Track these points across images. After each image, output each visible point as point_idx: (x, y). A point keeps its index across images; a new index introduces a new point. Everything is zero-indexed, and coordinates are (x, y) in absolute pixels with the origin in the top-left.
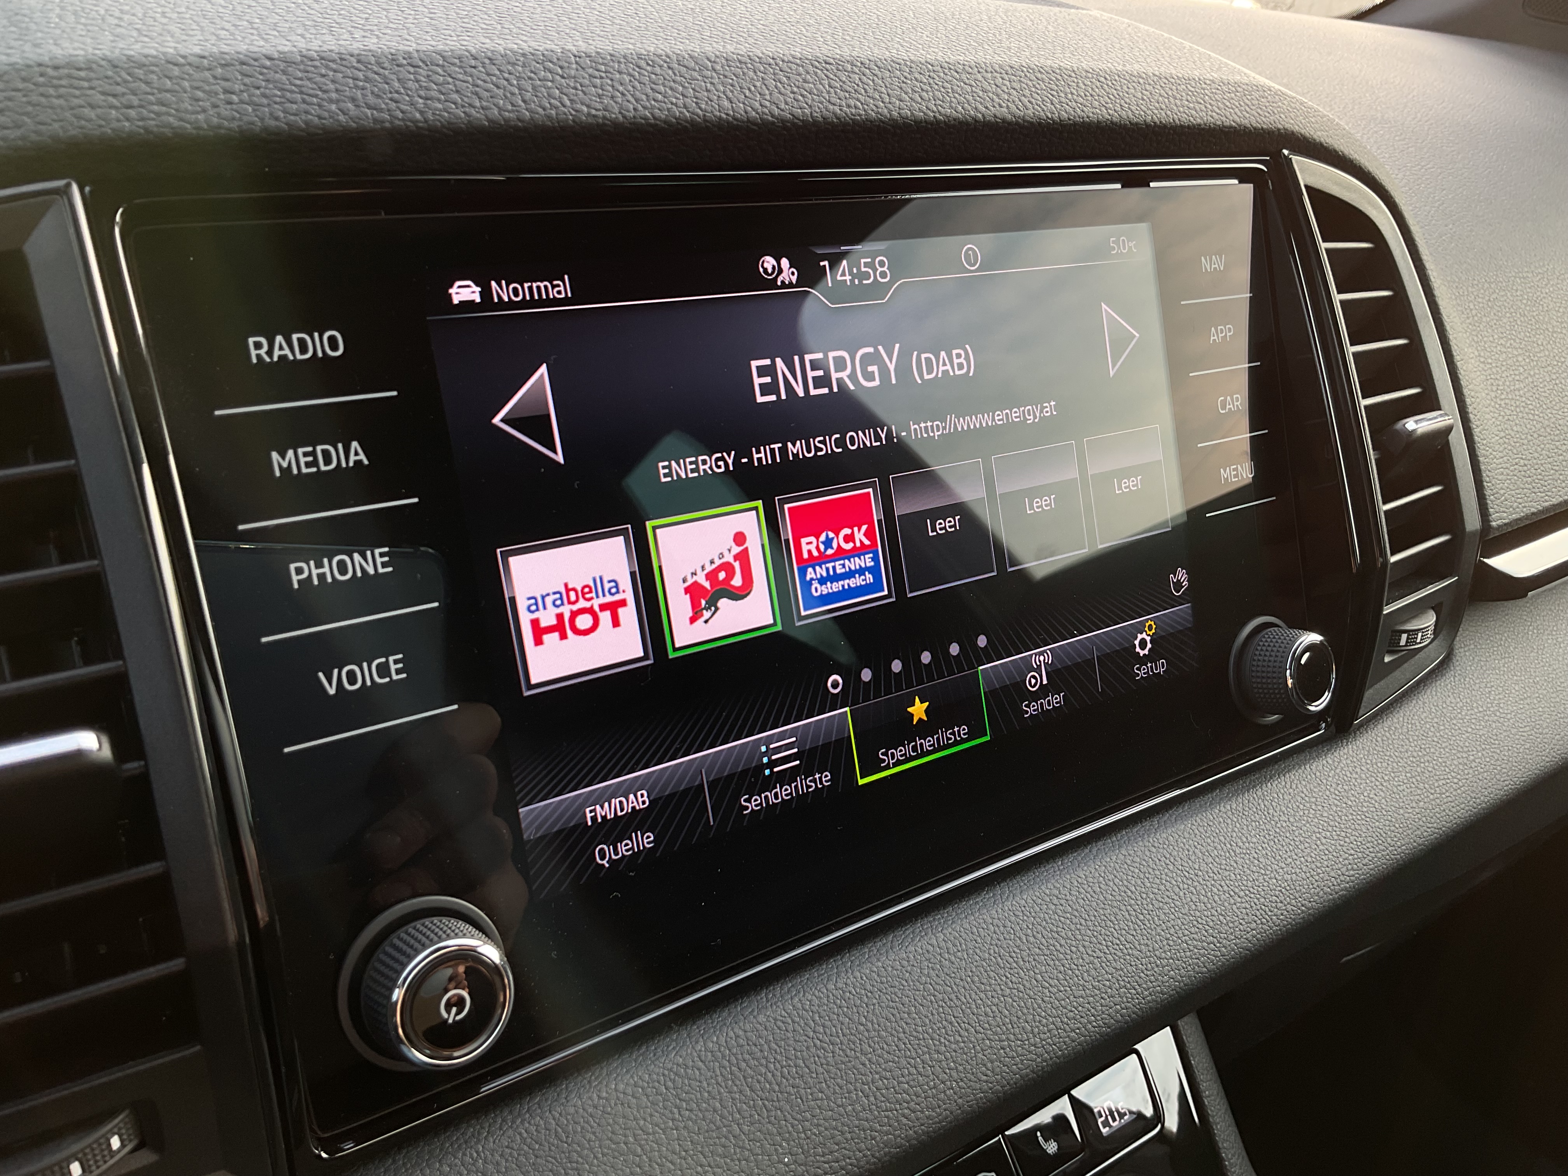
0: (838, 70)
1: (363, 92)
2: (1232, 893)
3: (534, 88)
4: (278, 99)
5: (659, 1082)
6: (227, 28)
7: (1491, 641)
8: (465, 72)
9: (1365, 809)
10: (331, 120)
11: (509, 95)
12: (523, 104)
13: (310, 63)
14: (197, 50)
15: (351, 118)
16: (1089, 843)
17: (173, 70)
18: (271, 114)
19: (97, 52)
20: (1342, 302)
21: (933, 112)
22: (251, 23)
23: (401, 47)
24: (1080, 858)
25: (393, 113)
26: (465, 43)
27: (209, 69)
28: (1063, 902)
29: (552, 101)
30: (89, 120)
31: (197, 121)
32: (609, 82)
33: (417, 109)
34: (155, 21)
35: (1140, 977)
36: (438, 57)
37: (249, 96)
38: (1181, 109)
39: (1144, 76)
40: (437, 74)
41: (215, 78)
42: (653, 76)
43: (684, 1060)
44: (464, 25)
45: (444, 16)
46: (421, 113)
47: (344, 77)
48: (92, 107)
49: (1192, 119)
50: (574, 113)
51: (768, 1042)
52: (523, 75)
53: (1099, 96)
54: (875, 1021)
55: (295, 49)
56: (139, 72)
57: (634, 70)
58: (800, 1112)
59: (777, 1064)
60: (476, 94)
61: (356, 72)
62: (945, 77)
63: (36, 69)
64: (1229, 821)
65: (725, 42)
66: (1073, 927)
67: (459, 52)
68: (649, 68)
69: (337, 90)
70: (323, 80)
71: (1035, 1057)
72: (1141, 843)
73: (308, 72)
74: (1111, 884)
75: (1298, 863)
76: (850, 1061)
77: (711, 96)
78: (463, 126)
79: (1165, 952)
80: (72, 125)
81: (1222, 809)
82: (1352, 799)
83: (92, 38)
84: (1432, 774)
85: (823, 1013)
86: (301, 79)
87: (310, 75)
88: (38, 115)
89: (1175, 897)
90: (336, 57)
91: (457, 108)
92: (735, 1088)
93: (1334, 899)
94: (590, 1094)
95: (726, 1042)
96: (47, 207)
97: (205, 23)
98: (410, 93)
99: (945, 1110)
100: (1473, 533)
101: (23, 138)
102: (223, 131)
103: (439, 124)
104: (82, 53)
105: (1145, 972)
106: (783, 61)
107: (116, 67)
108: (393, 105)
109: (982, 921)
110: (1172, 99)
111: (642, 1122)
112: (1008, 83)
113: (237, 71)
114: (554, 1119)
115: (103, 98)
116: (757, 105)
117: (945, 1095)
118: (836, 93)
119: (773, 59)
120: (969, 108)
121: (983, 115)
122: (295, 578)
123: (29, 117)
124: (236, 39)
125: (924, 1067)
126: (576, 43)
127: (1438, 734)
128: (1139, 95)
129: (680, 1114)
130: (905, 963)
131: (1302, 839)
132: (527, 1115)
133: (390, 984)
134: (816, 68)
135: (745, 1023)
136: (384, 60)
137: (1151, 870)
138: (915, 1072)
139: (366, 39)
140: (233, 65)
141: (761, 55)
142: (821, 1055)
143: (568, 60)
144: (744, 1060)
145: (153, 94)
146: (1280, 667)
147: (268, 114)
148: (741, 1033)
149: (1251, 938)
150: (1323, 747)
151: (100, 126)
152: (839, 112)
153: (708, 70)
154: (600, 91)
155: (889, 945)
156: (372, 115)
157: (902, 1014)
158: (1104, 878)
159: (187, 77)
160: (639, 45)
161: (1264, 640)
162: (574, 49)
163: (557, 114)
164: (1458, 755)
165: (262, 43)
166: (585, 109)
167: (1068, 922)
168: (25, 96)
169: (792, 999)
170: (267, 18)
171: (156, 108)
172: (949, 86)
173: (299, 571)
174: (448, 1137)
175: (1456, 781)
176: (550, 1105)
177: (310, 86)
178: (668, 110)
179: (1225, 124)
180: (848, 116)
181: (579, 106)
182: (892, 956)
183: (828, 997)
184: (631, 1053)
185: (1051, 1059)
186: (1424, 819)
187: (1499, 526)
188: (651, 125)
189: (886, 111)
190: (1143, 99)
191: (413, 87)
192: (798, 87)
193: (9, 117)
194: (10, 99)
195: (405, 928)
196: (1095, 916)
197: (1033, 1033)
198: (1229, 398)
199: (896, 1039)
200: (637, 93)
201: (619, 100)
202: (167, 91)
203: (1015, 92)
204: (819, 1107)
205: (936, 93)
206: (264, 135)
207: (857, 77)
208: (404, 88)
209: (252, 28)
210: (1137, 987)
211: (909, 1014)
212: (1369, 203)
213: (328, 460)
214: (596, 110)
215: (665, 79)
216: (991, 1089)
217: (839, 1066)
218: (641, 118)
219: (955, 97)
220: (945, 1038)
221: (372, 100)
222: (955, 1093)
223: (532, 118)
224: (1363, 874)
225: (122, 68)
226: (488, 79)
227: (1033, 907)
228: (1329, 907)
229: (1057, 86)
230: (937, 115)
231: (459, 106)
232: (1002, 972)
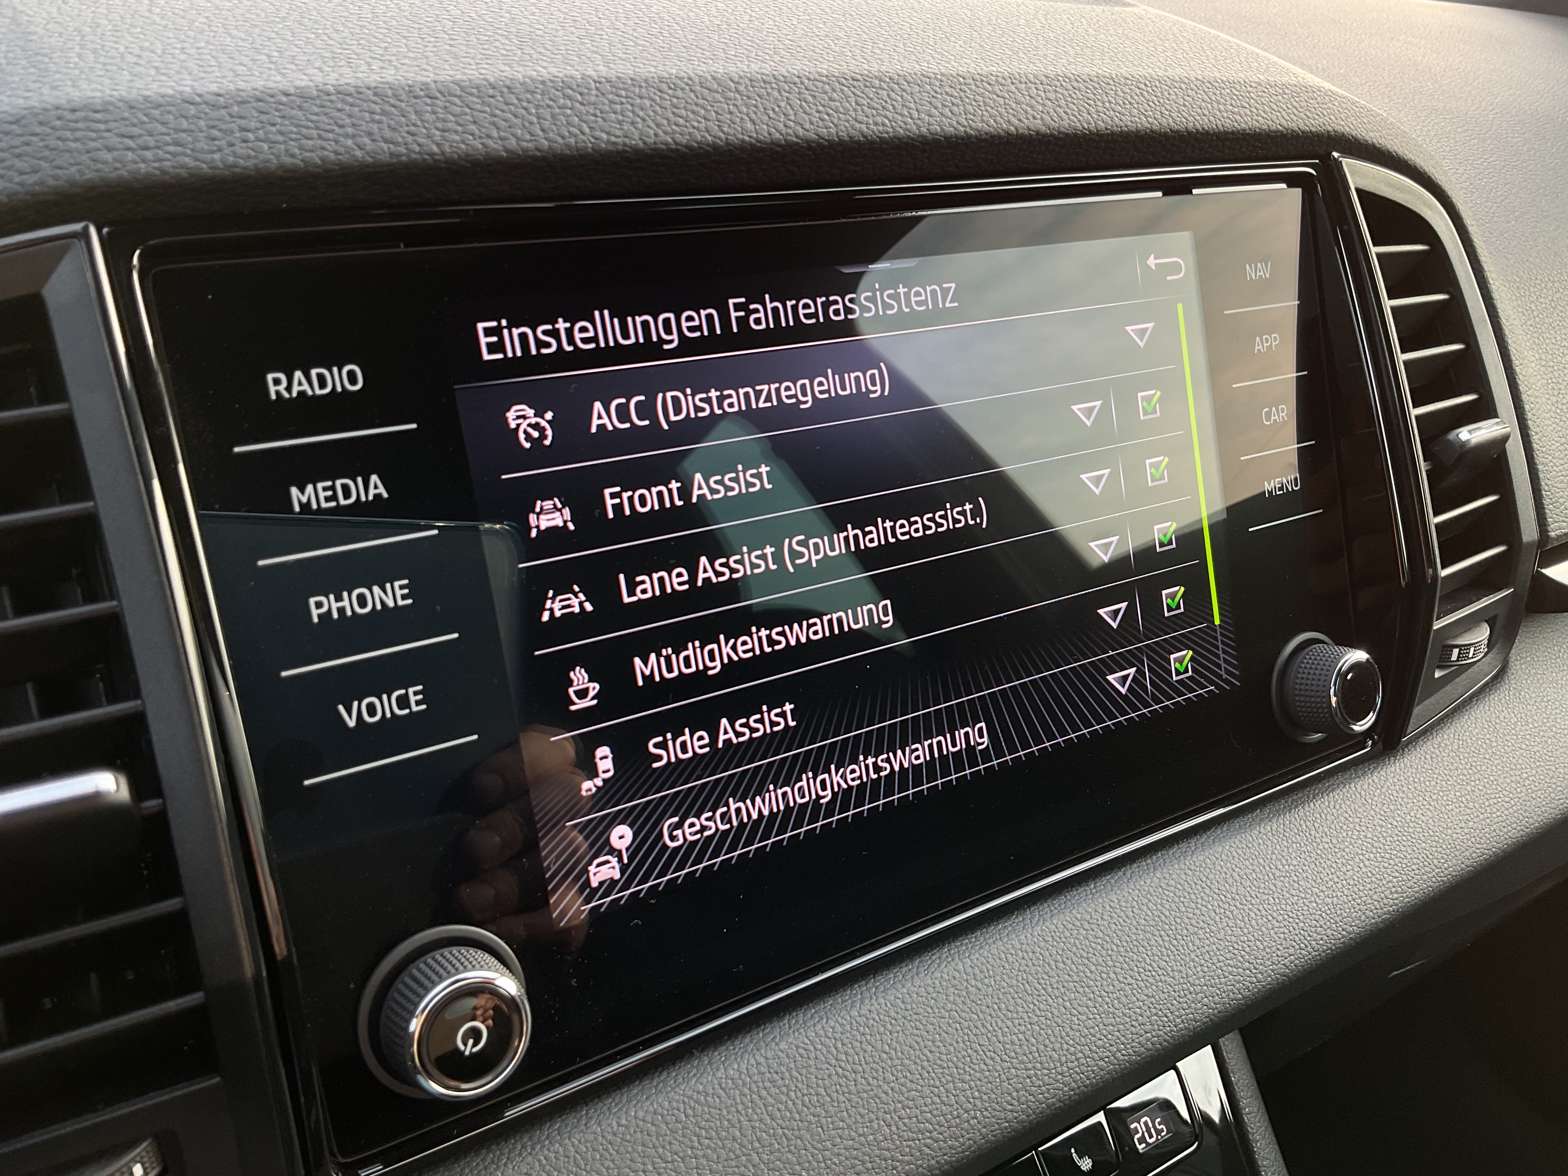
0: (866, 86)
1: (380, 125)
2: (1270, 918)
3: (553, 116)
4: (294, 136)
5: (678, 1110)
6: (245, 62)
7: (1549, 653)
8: (483, 103)
9: (1411, 830)
10: (347, 156)
11: (527, 124)
12: (541, 133)
13: (326, 98)
14: (214, 88)
15: (368, 153)
16: (1123, 866)
17: (190, 109)
18: (287, 151)
19: (115, 93)
20: (1393, 309)
21: (964, 126)
22: (269, 57)
23: (419, 78)
24: (1113, 881)
25: (410, 146)
26: (484, 71)
27: (225, 107)
28: (1094, 927)
29: (571, 129)
30: (105, 163)
31: (213, 160)
32: (630, 107)
33: (434, 142)
34: (174, 58)
35: (1172, 1005)
36: (457, 87)
37: (266, 133)
38: (1225, 115)
39: (1186, 81)
40: (454, 104)
41: (231, 116)
42: (675, 100)
43: (704, 1087)
44: (484, 52)
45: (465, 43)
46: (438, 145)
47: (360, 111)
48: (109, 149)
49: (1236, 124)
50: (593, 140)
51: (789, 1070)
52: (542, 103)
53: (1138, 103)
54: (898, 1049)
55: (311, 84)
56: (156, 113)
57: (655, 94)
58: (821, 1141)
59: (798, 1093)
60: (494, 124)
61: (373, 105)
62: (977, 90)
63: (54, 113)
64: (1269, 843)
65: (749, 61)
66: (1104, 953)
67: (478, 82)
68: (670, 92)
69: (353, 125)
70: (339, 114)
71: (1061, 1086)
72: (1176, 866)
73: (324, 107)
74: (1145, 908)
75: (1340, 886)
76: (872, 1090)
77: (734, 118)
78: (481, 157)
79: (1199, 979)
80: (88, 168)
81: (1262, 830)
82: (1398, 819)
83: (110, 78)
84: (1482, 793)
85: (846, 1041)
86: (317, 114)
87: (327, 110)
88: (54, 160)
89: (1212, 922)
90: (352, 90)
91: (475, 139)
92: (755, 1117)
93: (1376, 923)
94: (610, 1121)
95: (747, 1069)
96: (64, 251)
97: (223, 58)
98: (427, 125)
99: (969, 1139)
100: (1530, 544)
101: (42, 183)
102: (238, 170)
103: (456, 156)
104: (99, 94)
105: (1178, 999)
106: (809, 79)
107: (131, 108)
108: (410, 139)
109: (1010, 946)
110: (1215, 105)
111: (661, 1150)
112: (1042, 94)
113: (253, 108)
114: (573, 1146)
115: (119, 140)
116: (781, 125)
117: (969, 1124)
118: (863, 110)
119: (798, 77)
120: (1002, 121)
121: (1016, 128)
122: (315, 613)
123: (46, 162)
124: (253, 75)
125: (947, 1097)
126: (597, 68)
127: (1490, 751)
128: (1181, 101)
129: (699, 1142)
130: (931, 990)
131: (1344, 861)
132: (547, 1142)
133: (407, 1016)
134: (843, 85)
135: (766, 1050)
136: (401, 92)
137: (1186, 894)
138: (938, 1101)
139: (384, 71)
140: (249, 102)
141: (786, 74)
142: (844, 1084)
143: (588, 86)
144: (765, 1088)
145: (169, 135)
146: (1324, 686)
147: (283, 152)
148: (762, 1060)
149: (1288, 964)
150: (1369, 765)
151: (116, 169)
152: (866, 130)
153: (731, 91)
154: (621, 118)
155: (915, 970)
156: (389, 148)
157: (927, 1042)
158: (1137, 902)
159: (203, 115)
160: (661, 68)
161: (1308, 657)
162: (593, 73)
163: (576, 142)
164: (1511, 772)
165: (279, 78)
166: (605, 136)
167: (1099, 948)
168: (42, 140)
169: (814, 1025)
170: (286, 50)
171: (172, 148)
172: (981, 99)
173: (319, 605)
174: (468, 1163)
175: (1507, 799)
176: (569, 1132)
177: (326, 121)
178: (690, 134)
179: (1271, 128)
180: (875, 134)
181: (598, 133)
182: (917, 982)
183: (851, 1024)
184: (652, 1079)
185: (1079, 1088)
186: (1473, 839)
187: (1559, 537)
188: (672, 150)
189: (914, 127)
190: (1185, 105)
191: (431, 120)
192: (824, 106)
193: (25, 162)
194: (27, 144)
195: (423, 958)
196: (1127, 942)
197: (1060, 1061)
198: (1274, 409)
199: (919, 1068)
200: (658, 118)
201: (640, 126)
202: (184, 131)
203: (1049, 103)
204: (840, 1137)
205: (968, 106)
206: (280, 173)
207: (885, 93)
208: (422, 120)
209: (271, 62)
210: (1169, 1015)
211: (933, 1042)
212: (1425, 205)
213: (347, 493)
214: (616, 136)
215: (687, 102)
216: (1016, 1118)
217: (861, 1095)
218: (662, 143)
219: (987, 111)
220: (970, 1067)
221: (388, 134)
222: (979, 1123)
223: (550, 148)
224: (1407, 897)
225: (139, 109)
226: (505, 108)
227: (1063, 932)
228: (1371, 931)
229: (1094, 94)
230: (968, 129)
231: (477, 137)
232: (1030, 999)
